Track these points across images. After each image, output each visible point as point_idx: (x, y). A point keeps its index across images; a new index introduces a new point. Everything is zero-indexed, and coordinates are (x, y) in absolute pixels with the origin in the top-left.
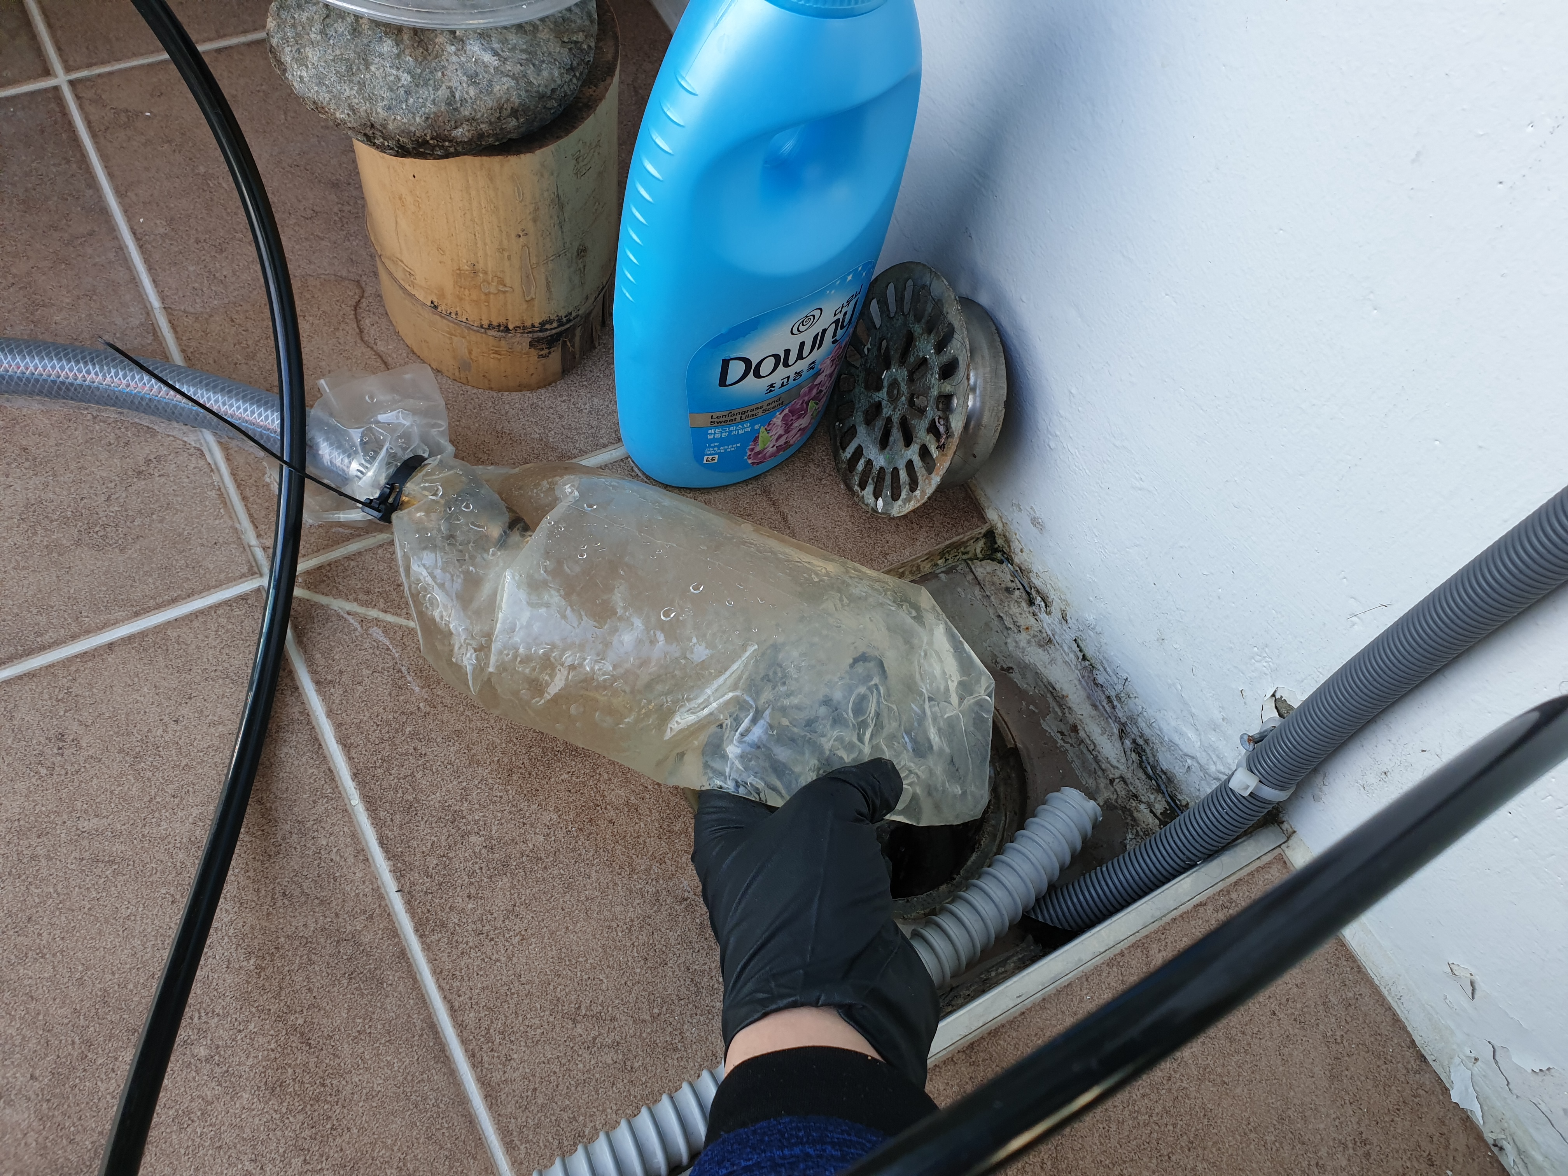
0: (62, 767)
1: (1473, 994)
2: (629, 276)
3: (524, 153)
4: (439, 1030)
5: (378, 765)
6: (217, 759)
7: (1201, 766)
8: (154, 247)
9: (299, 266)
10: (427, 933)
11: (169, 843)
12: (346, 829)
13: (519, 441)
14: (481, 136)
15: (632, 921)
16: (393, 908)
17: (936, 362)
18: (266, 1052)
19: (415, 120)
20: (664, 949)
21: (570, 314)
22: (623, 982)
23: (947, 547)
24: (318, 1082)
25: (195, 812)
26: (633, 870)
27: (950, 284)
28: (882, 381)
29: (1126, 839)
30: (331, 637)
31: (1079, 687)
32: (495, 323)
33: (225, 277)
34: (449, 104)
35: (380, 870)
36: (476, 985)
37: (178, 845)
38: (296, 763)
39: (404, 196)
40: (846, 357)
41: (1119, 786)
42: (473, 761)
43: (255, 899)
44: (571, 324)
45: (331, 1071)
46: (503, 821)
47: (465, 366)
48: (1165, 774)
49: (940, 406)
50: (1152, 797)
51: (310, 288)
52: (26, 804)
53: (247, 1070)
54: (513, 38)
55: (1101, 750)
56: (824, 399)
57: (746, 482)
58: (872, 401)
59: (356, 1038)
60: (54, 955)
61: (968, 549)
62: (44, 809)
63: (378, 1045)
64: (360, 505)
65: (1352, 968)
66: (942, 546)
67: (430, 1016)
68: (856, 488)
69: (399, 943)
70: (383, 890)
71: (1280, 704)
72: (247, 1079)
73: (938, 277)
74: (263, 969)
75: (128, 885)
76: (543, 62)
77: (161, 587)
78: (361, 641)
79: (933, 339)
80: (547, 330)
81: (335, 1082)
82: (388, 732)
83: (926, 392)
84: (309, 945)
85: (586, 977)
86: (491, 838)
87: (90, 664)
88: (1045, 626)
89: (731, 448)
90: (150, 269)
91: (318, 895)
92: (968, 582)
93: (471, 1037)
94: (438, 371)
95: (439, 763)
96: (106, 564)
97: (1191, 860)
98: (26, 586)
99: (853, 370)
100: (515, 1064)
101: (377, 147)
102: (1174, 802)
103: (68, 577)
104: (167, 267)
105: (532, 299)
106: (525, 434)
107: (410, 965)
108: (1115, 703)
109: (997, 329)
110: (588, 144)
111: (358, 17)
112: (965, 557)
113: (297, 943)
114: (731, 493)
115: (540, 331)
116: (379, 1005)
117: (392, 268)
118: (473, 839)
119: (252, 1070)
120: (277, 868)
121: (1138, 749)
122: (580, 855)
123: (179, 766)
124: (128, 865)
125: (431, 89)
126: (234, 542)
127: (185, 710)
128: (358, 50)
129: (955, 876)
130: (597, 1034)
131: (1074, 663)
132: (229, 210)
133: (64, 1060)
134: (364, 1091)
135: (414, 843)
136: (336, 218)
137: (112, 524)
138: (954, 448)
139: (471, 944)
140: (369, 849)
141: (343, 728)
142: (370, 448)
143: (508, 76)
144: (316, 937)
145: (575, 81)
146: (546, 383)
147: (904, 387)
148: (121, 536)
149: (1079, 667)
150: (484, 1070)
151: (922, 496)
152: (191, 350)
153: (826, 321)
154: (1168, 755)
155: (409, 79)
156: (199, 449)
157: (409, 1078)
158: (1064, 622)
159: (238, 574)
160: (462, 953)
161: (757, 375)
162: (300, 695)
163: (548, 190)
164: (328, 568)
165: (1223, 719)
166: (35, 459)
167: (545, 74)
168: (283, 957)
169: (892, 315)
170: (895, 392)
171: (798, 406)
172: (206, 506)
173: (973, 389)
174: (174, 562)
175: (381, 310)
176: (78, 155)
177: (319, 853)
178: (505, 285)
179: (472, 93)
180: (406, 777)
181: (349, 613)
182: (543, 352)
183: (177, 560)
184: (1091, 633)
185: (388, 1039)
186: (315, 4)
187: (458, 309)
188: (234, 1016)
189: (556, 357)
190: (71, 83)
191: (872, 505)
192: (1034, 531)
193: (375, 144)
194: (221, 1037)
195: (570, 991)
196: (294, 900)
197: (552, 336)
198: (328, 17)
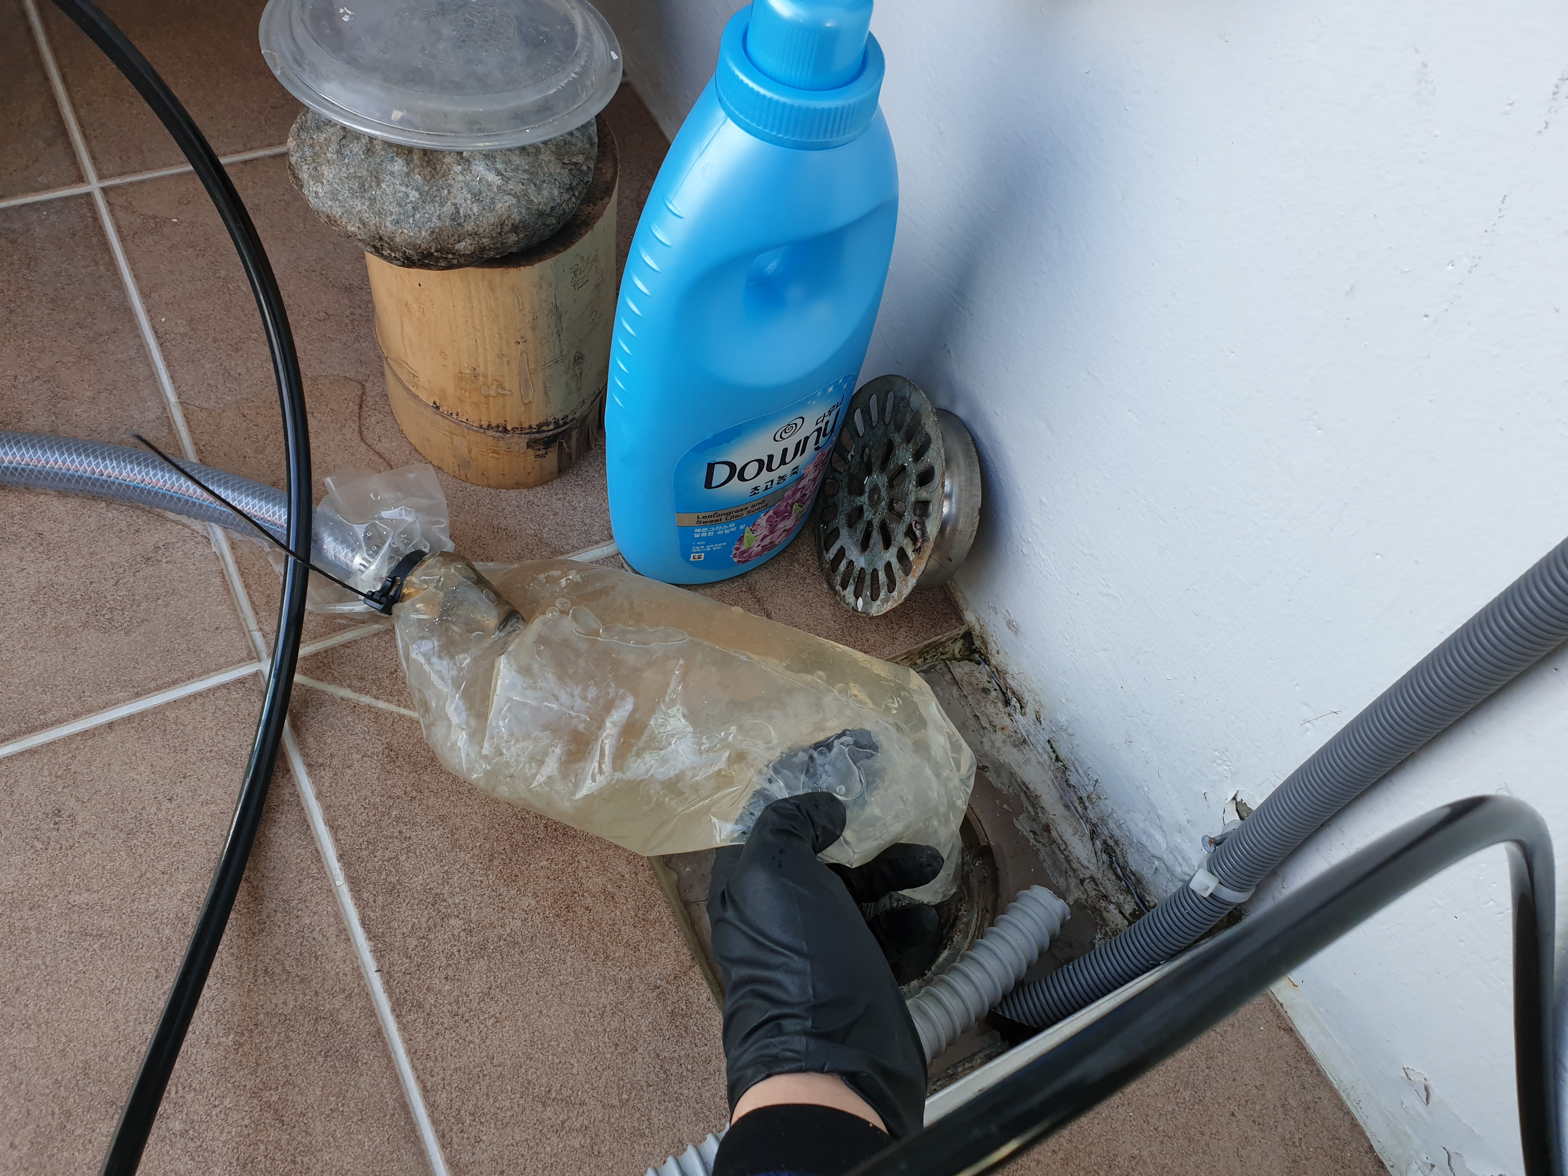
0: (57, 842)
1: (1427, 1099)
2: (619, 383)
3: (524, 266)
4: (411, 1109)
5: (363, 847)
6: (208, 838)
7: (1168, 868)
8: (174, 346)
9: (310, 365)
10: (403, 1013)
11: (156, 919)
12: (329, 909)
13: (514, 537)
14: (483, 249)
15: (605, 1007)
16: (372, 988)
17: (913, 470)
18: (239, 1128)
19: (421, 234)
20: (635, 1035)
21: (567, 417)
22: (594, 1067)
23: (926, 646)
24: (289, 1159)
25: (184, 888)
26: (607, 957)
27: (927, 397)
28: (864, 486)
29: (1095, 939)
30: (324, 722)
31: (1052, 787)
32: (494, 424)
33: (240, 374)
34: (453, 220)
35: (361, 950)
36: (449, 1066)
37: (165, 921)
38: (284, 843)
39: (410, 303)
40: (831, 462)
41: (1089, 886)
42: (456, 845)
43: (237, 975)
44: (567, 426)
45: (302, 1149)
46: (482, 905)
47: (464, 464)
48: (1134, 875)
49: (918, 512)
50: (1122, 898)
51: (319, 386)
52: (21, 877)
53: (220, 1145)
54: (516, 160)
55: (1072, 850)
56: (809, 502)
57: (732, 579)
58: (854, 505)
59: (328, 1116)
60: (39, 1026)
61: (946, 649)
62: (37, 882)
63: (350, 1123)
64: (362, 598)
65: (1312, 1072)
66: (921, 645)
67: (402, 1096)
68: (838, 588)
69: (376, 1022)
70: (362, 970)
71: (1240, 807)
72: (220, 1154)
73: (917, 391)
74: (241, 1045)
75: (114, 959)
76: (544, 181)
77: (162, 669)
78: (353, 726)
79: (911, 448)
80: (544, 431)
81: (306, 1160)
82: (375, 815)
83: (904, 498)
84: (288, 1022)
85: (557, 1061)
86: (471, 921)
87: (90, 742)
88: (1020, 726)
89: (717, 547)
90: (169, 365)
91: (299, 973)
92: (946, 681)
93: (442, 1118)
94: (439, 468)
95: (423, 847)
96: (111, 646)
97: (1154, 960)
98: (33, 665)
99: (837, 475)
100: (483, 1146)
101: (385, 258)
102: (1144, 905)
103: (74, 658)
104: (185, 364)
105: (530, 402)
106: (520, 530)
107: (385, 1045)
108: (1087, 804)
109: (973, 440)
110: (586, 258)
111: (372, 139)
112: (943, 657)
113: (276, 1020)
114: (717, 589)
115: (538, 432)
116: (353, 1083)
117: (397, 369)
118: (453, 921)
119: (225, 1146)
120: (261, 945)
121: (1108, 850)
122: (556, 940)
123: (171, 843)
124: (116, 939)
125: (437, 205)
126: (235, 627)
127: (179, 789)
128: (370, 169)
130: (566, 1118)
131: (1048, 763)
132: (246, 312)
133: (43, 1130)
134: (334, 1170)
135: (395, 924)
136: (348, 321)
137: (119, 608)
138: (929, 551)
139: (446, 1025)
140: (351, 929)
141: (331, 810)
142: (373, 543)
143: (510, 194)
144: (295, 1014)
145: (574, 200)
146: (543, 481)
147: (884, 493)
148: (127, 619)
149: (1052, 768)
150: (453, 1151)
151: (899, 597)
152: (204, 443)
153: (808, 429)
154: (1137, 856)
155: (417, 195)
156: (206, 538)
157: (379, 1157)
158: (1038, 724)
159: (237, 658)
160: (437, 1034)
161: (742, 478)
162: (291, 777)
163: (546, 301)
164: (324, 655)
165: (1188, 822)
166: (48, 544)
167: (545, 193)
168: (261, 1033)
169: (874, 424)
170: (876, 497)
171: (782, 508)
172: (210, 593)
173: (949, 496)
174: (177, 646)
175: (387, 409)
176: (107, 258)
177: (303, 931)
178: (504, 389)
179: (475, 210)
180: (390, 859)
181: (342, 699)
182: (540, 453)
183: (179, 644)
184: (1064, 734)
185: (360, 1117)
186: (332, 126)
187: (459, 410)
188: (210, 1091)
189: (552, 457)
190: (103, 190)
191: (853, 604)
192: (1010, 633)
193: (382, 255)
194: (196, 1112)
195: (541, 1075)
196: (275, 978)
197: (548, 437)
198: (344, 137)
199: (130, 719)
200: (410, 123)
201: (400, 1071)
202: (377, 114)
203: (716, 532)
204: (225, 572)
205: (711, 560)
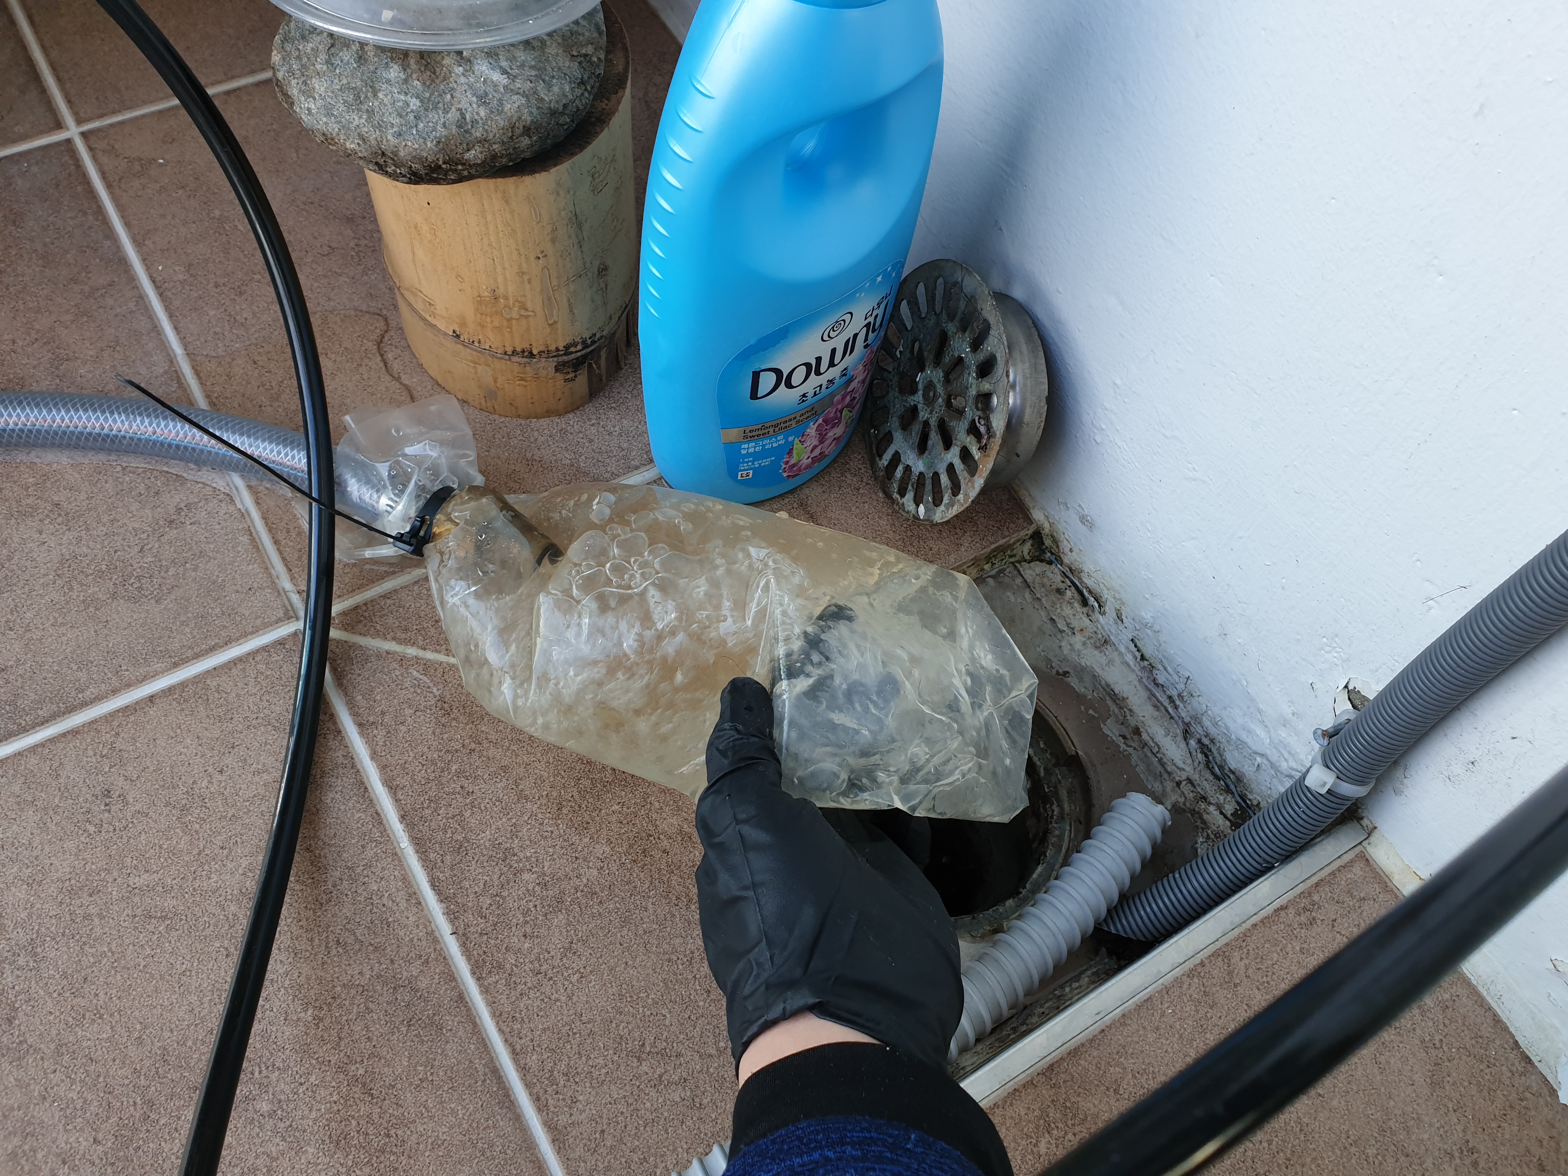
0: (110, 824)
3: (539, 172)
4: (502, 1074)
5: (425, 805)
6: (263, 808)
7: (1271, 763)
8: (173, 294)
9: (319, 304)
10: (484, 975)
11: (220, 895)
12: (396, 873)
13: (550, 468)
14: (494, 157)
15: (692, 953)
16: (449, 951)
17: (972, 361)
18: (328, 1105)
19: (426, 145)
21: (595, 335)
22: (687, 1016)
23: (993, 551)
24: (382, 1133)
25: (245, 863)
27: (982, 279)
28: (917, 383)
29: (1196, 843)
30: (371, 678)
31: (1139, 687)
32: (519, 349)
33: (246, 319)
34: (459, 127)
35: (433, 913)
36: (536, 1027)
37: (230, 897)
38: (342, 808)
39: (419, 225)
40: (878, 361)
41: (1186, 788)
42: (522, 796)
43: (309, 948)
44: (596, 345)
45: (395, 1121)
46: (555, 857)
47: (491, 394)
48: (1233, 773)
49: (980, 405)
50: (1222, 798)
51: (330, 325)
52: (76, 862)
53: (311, 1124)
54: (521, 55)
55: (1165, 752)
57: (782, 496)
58: (908, 405)
59: (418, 1086)
60: (112, 1015)
61: (1015, 551)
62: (94, 867)
63: (441, 1092)
64: (391, 540)
66: (988, 550)
67: (492, 1060)
68: (896, 496)
69: (457, 987)
70: (437, 934)
71: (1353, 695)
72: (311, 1133)
73: (970, 273)
74: (321, 1020)
75: (181, 940)
76: (553, 77)
77: (198, 636)
78: (402, 680)
79: (968, 336)
80: (572, 353)
81: (399, 1132)
82: (434, 772)
83: (963, 392)
84: (365, 993)
85: (648, 1013)
86: (544, 874)
87: (132, 718)
88: (1100, 626)
89: (766, 462)
90: (171, 316)
91: (373, 942)
92: (1017, 585)
93: (535, 1081)
94: (464, 402)
95: (487, 801)
96: (143, 616)
97: (1268, 862)
98: (65, 642)
99: (885, 374)
100: (581, 1106)
101: (390, 176)
102: (1245, 801)
103: (106, 631)
104: (188, 314)
105: (555, 322)
106: (556, 461)
107: (469, 1010)
108: (1178, 703)
109: (1034, 323)
110: (603, 159)
111: (362, 44)
112: (1012, 560)
113: (353, 992)
115: (565, 354)
116: (439, 1051)
117: (411, 299)
118: (526, 876)
119: (315, 1124)
120: (329, 916)
121: (1205, 750)
122: (635, 887)
123: (226, 817)
124: (181, 920)
125: (440, 112)
126: (269, 587)
127: (228, 760)
128: (365, 78)
129: (1021, 890)
130: (663, 1071)
131: (1132, 663)
132: (246, 252)
133: (126, 1122)
134: (430, 1141)
135: (466, 884)
136: (353, 253)
137: (146, 575)
138: (997, 448)
139: (529, 985)
140: (421, 892)
141: (388, 770)
142: (398, 481)
143: (518, 93)
144: (372, 984)
145: (586, 95)
146: (574, 407)
147: (940, 389)
148: (156, 586)
149: (1138, 668)
150: (550, 1114)
151: (966, 500)
152: (216, 395)
153: (857, 325)
154: (1236, 753)
155: (418, 103)
156: (228, 495)
157: (475, 1125)
158: (1120, 623)
159: (274, 619)
160: (521, 994)
162: (343, 738)
163: (565, 209)
164: (364, 608)
165: (1293, 714)
166: (67, 514)
167: (556, 89)
168: (340, 1006)
169: (923, 315)
170: (931, 394)
171: (832, 415)
172: (239, 552)
173: (1013, 386)
174: (210, 610)
175: (403, 343)
176: (94, 207)
177: (371, 898)
178: (527, 310)
179: (482, 113)
180: (454, 816)
181: (388, 653)
182: (570, 376)
183: (212, 608)
184: (1149, 632)
185: (451, 1086)
186: (318, 34)
187: (480, 337)
188: (295, 1069)
189: (582, 378)
190: (84, 135)
191: (913, 512)
192: (1083, 529)
193: (387, 172)
194: (283, 1092)
195: (633, 1029)
196: (348, 948)
197: (577, 359)
198: (333, 46)
199: (170, 690)
200: (401, 22)
201: (487, 1035)
202: (365, 16)
203: (763, 446)
204: (252, 529)
205: (762, 477)
